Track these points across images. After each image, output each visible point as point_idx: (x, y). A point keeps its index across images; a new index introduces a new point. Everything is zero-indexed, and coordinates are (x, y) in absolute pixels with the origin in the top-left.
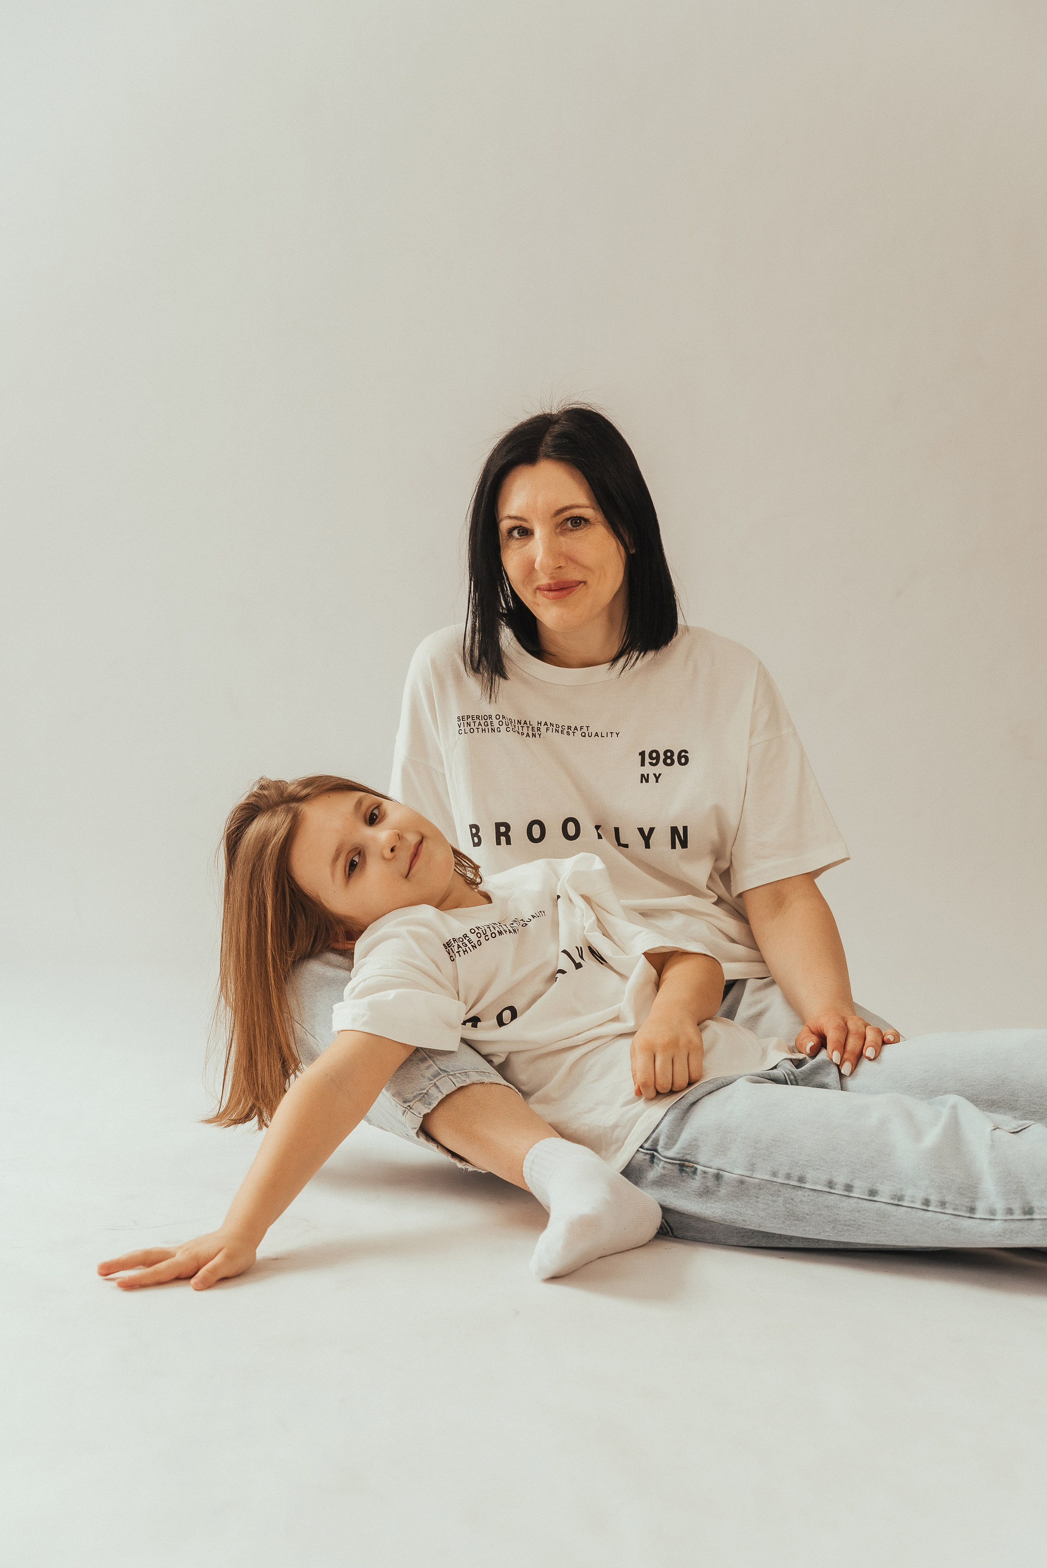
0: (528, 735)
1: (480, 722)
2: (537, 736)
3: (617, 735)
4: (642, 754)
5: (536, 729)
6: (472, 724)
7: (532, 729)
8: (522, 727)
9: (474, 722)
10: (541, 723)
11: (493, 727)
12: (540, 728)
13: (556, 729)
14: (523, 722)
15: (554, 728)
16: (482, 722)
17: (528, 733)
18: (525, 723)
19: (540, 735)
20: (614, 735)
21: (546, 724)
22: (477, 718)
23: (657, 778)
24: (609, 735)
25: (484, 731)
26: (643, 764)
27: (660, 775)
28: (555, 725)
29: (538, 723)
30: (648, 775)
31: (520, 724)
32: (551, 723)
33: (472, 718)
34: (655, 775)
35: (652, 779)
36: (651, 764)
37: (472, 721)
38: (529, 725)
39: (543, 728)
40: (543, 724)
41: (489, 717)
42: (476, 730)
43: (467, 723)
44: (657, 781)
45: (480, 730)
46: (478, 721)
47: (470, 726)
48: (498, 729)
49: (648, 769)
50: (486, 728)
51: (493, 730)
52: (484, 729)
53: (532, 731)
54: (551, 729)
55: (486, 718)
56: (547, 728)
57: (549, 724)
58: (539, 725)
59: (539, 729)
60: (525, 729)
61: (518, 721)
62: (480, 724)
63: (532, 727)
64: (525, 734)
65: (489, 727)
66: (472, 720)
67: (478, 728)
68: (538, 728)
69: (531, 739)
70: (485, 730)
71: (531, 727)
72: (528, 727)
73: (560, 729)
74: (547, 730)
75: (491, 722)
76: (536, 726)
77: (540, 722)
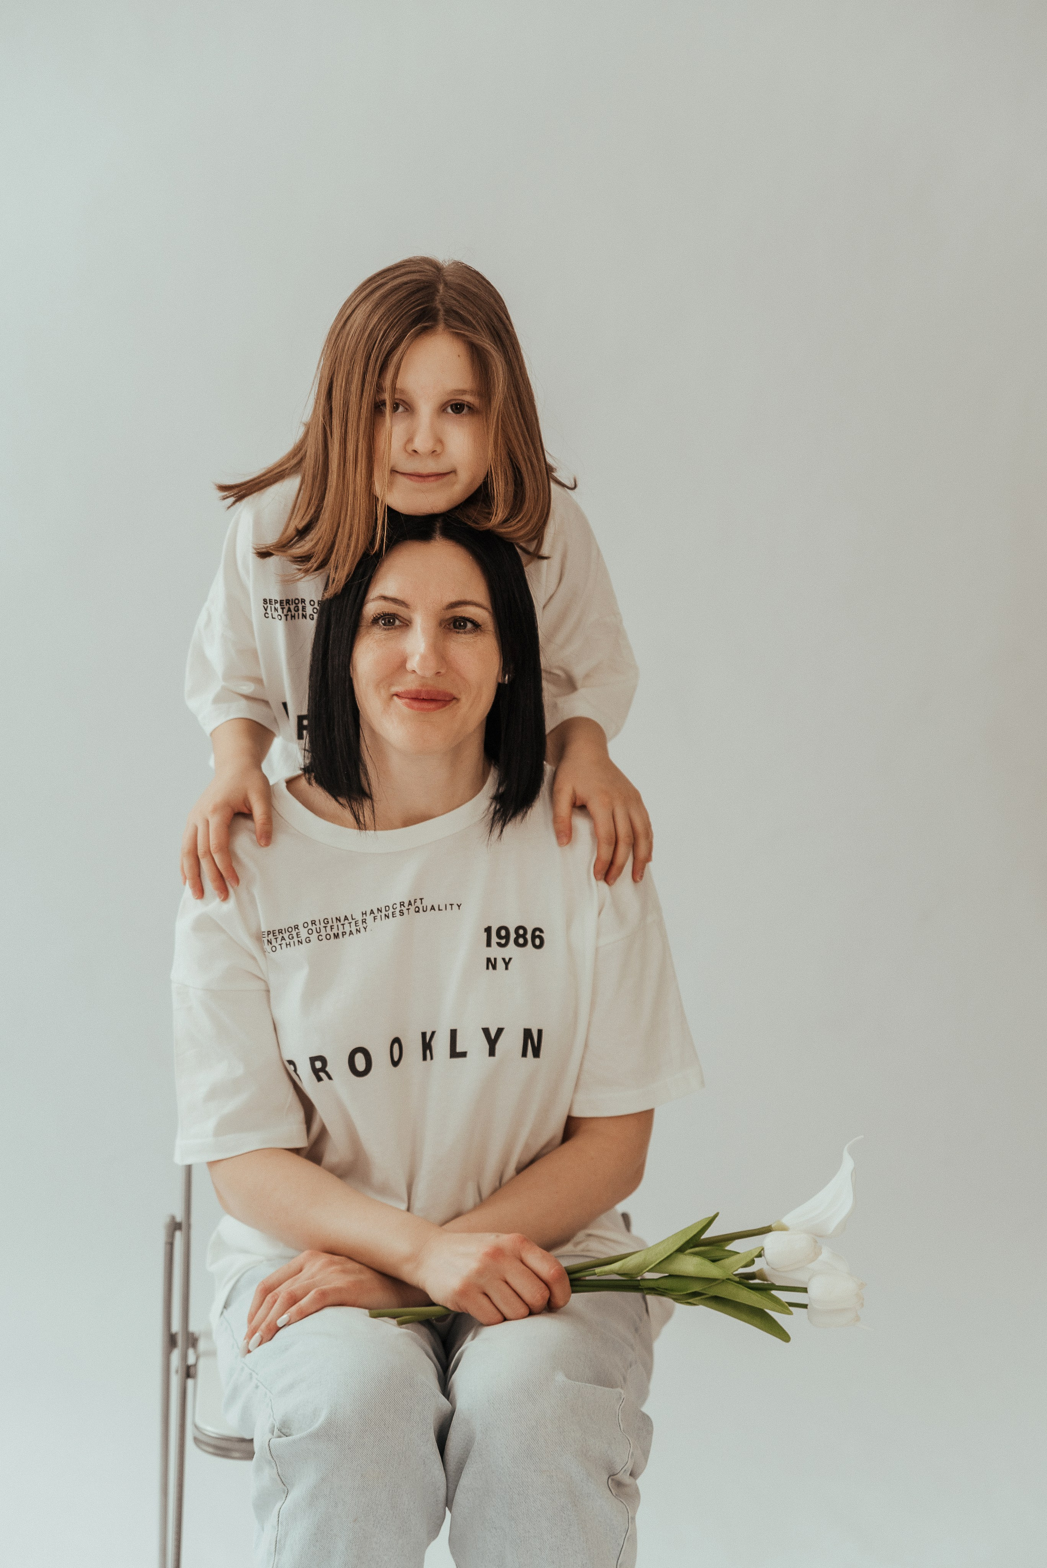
0: (351, 933)
1: (283, 937)
2: (362, 930)
3: (459, 906)
4: (488, 930)
5: (360, 922)
6: (274, 941)
7: (356, 924)
8: (343, 925)
9: (276, 938)
10: (366, 914)
11: (300, 939)
12: (365, 919)
13: (385, 915)
14: (342, 919)
15: (384, 912)
16: (286, 936)
17: (351, 931)
18: (346, 918)
19: (365, 929)
20: (455, 907)
21: (372, 912)
22: (279, 932)
23: (507, 964)
24: (449, 907)
25: (288, 946)
26: (489, 944)
27: (510, 959)
28: (383, 910)
29: (363, 914)
30: (495, 959)
31: (340, 921)
32: (378, 909)
33: (273, 933)
34: (504, 959)
35: (500, 964)
36: (499, 944)
37: (273, 938)
38: (350, 920)
39: (369, 918)
40: (368, 913)
41: (295, 928)
42: (278, 947)
43: (268, 940)
44: (507, 968)
45: (284, 946)
46: (280, 937)
47: (271, 943)
48: (308, 939)
49: (495, 952)
50: (292, 941)
51: (300, 942)
52: (288, 943)
53: (356, 926)
54: (379, 917)
55: (290, 930)
56: (374, 917)
57: (375, 911)
58: (364, 915)
59: (364, 921)
60: (347, 926)
61: (337, 918)
62: (283, 938)
63: (356, 922)
64: (348, 933)
65: (296, 939)
66: (274, 936)
67: (281, 945)
68: (362, 920)
69: (356, 936)
70: (290, 944)
71: (353, 922)
72: (350, 923)
73: (390, 912)
74: (375, 919)
75: (297, 933)
76: (359, 918)
77: (364, 912)
